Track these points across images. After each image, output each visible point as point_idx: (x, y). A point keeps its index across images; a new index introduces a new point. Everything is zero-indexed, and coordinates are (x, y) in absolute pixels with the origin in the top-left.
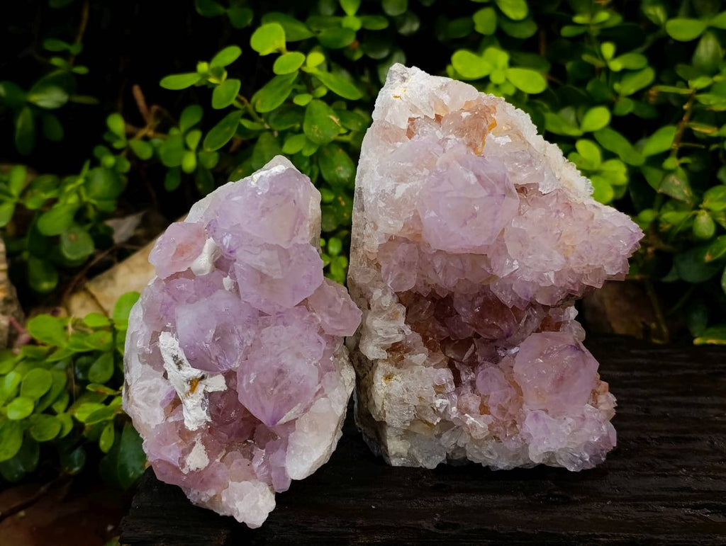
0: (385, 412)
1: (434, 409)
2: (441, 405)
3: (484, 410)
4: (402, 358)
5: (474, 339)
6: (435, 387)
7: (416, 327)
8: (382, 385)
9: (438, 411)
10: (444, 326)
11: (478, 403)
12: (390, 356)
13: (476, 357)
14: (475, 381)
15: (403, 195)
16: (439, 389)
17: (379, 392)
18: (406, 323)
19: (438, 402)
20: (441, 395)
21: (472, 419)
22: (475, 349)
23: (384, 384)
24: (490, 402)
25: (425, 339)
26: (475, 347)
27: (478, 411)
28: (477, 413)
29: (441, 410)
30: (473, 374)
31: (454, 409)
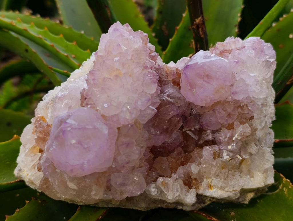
0: (234, 190)
1: (231, 159)
2: (227, 155)
3: (231, 127)
4: (195, 179)
5: (184, 130)
6: (215, 158)
7: (174, 170)
8: (215, 192)
9: (232, 156)
10: (174, 150)
11: (226, 130)
12: (194, 187)
13: (195, 130)
14: (213, 131)
15: (75, 185)
16: (217, 155)
17: (220, 194)
18: (170, 177)
19: (226, 157)
20: (220, 155)
21: (236, 135)
22: (190, 130)
23: (214, 190)
24: (225, 123)
25: (183, 164)
26: (188, 130)
27: (231, 131)
28: (233, 131)
29: (231, 154)
30: (208, 131)
31: (230, 147)
